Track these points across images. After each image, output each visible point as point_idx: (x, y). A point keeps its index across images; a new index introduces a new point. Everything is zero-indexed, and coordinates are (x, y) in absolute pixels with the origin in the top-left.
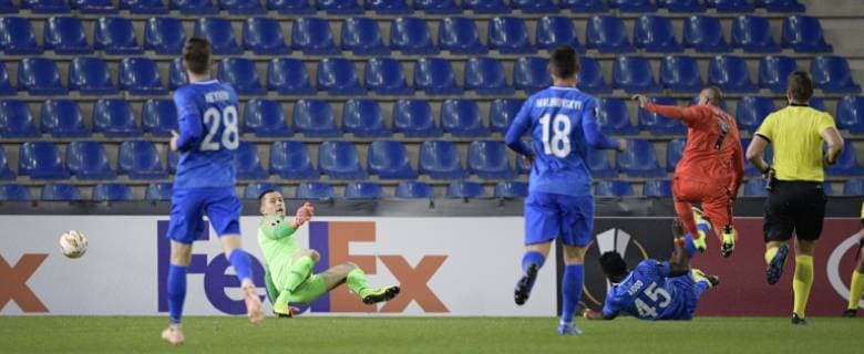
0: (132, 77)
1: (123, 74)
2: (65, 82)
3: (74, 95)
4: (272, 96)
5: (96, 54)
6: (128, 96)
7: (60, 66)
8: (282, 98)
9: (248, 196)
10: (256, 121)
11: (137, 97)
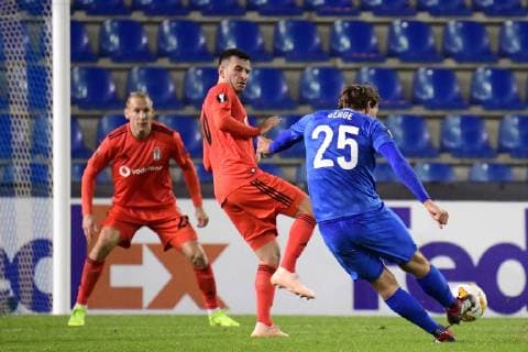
0: (346, 43)
1: (334, 38)
2: (269, 48)
3: (279, 63)
4: (504, 64)
5: (305, 16)
6: (339, 63)
7: (264, 29)
8: (516, 66)
9: (474, 179)
10: (485, 93)
11: (351, 65)
